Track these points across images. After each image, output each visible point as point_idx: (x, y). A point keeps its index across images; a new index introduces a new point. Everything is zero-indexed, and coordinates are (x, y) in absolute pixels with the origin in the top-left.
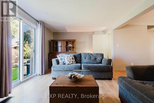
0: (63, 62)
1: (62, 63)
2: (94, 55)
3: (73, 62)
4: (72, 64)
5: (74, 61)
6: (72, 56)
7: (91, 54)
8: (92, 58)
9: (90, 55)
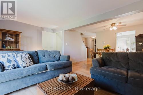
0: (14, 65)
1: (12, 66)
2: (53, 52)
3: (30, 62)
4: (29, 65)
5: (32, 62)
6: (27, 54)
7: (49, 51)
8: (51, 56)
9: (49, 53)
